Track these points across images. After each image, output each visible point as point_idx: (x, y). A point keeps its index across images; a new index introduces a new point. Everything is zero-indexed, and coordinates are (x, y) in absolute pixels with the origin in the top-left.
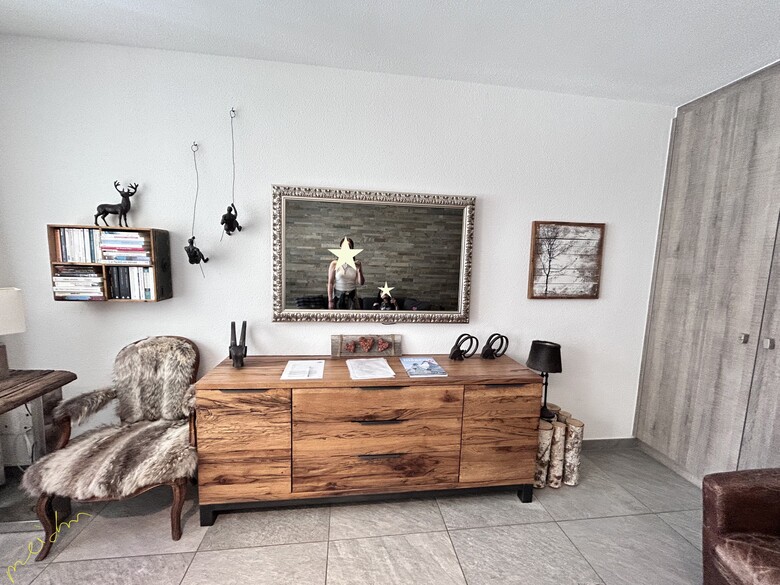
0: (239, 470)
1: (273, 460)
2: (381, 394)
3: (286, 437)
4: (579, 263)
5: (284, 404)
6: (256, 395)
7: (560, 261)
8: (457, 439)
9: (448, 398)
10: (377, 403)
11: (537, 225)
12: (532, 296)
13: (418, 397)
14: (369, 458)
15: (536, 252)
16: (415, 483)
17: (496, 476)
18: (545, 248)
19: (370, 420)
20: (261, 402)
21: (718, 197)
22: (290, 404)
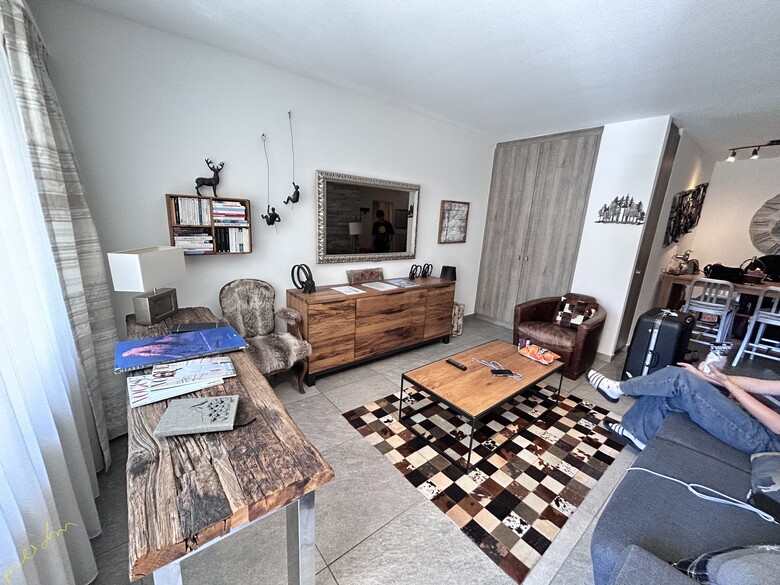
0: (329, 350)
1: (347, 341)
2: (395, 297)
3: (353, 326)
4: (459, 223)
5: (352, 308)
6: (340, 304)
7: (452, 222)
8: (423, 316)
9: (421, 296)
10: (394, 302)
11: (443, 202)
12: (440, 242)
13: (409, 297)
14: (388, 332)
15: (442, 218)
16: (407, 343)
17: (436, 333)
18: (447, 215)
19: (390, 312)
20: (342, 308)
21: (512, 193)
22: (355, 308)
